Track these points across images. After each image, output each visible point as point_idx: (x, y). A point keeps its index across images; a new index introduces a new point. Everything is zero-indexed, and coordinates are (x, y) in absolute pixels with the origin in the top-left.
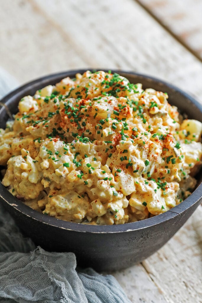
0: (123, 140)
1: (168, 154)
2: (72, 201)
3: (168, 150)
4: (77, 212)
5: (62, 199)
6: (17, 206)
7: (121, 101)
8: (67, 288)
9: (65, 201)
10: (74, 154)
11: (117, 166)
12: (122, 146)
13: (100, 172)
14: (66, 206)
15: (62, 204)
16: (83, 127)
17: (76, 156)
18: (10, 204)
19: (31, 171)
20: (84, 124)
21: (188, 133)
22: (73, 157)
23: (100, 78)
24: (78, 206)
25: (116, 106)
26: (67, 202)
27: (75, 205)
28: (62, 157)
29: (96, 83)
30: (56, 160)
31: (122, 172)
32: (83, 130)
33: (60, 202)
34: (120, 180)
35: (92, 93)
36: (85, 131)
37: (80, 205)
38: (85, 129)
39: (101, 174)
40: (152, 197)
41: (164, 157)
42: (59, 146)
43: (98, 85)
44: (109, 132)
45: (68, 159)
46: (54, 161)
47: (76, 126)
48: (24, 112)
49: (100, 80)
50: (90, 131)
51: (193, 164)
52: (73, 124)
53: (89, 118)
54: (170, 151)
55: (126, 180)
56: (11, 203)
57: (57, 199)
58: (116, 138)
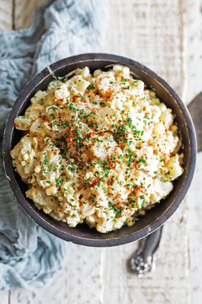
0: (98, 186)
1: (133, 198)
2: (46, 200)
3: (135, 196)
4: (46, 208)
5: (39, 196)
6: (10, 180)
7: (115, 153)
8: (23, 239)
9: (41, 198)
10: (61, 174)
11: (85, 198)
12: (94, 191)
13: (71, 198)
14: (39, 202)
15: (37, 199)
16: (79, 154)
17: (61, 175)
18: (6, 176)
19: (28, 164)
20: (81, 153)
21: (169, 173)
22: (58, 176)
23: (114, 121)
24: (48, 205)
25: (110, 155)
26: (42, 199)
27: (46, 204)
28: (51, 172)
29: (108, 123)
30: (46, 171)
31: (87, 204)
32: (79, 156)
33: (37, 197)
34: (83, 209)
35: (102, 129)
36: (79, 158)
37: (49, 205)
38: (80, 156)
39: (70, 200)
40: (102, 223)
41: (130, 197)
42: (54, 160)
43: (109, 125)
44: (90, 177)
45: (54, 177)
46: (44, 172)
47: (75, 150)
48: (56, 98)
49: (113, 122)
50: (83, 160)
51: (153, 203)
52: (74, 147)
53: (87, 151)
54: (136, 197)
55: (88, 209)
56: (8, 175)
57: (36, 194)
58: (95, 181)
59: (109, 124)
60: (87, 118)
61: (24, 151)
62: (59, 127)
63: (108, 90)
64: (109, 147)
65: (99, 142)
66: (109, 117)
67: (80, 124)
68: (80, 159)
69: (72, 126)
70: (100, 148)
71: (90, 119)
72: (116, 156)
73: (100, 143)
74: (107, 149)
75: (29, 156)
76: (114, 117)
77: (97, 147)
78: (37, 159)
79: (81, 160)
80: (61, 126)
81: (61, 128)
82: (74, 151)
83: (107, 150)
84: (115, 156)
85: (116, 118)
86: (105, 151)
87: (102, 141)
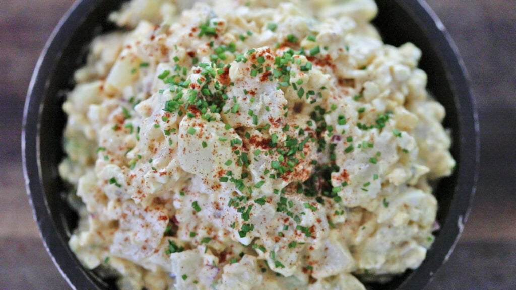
59: (212, 129)
60: (238, 178)
61: (395, 234)
62: (299, 215)
63: (151, 211)
64: (246, 92)
65: (257, 116)
66: (203, 139)
67: (262, 177)
68: (311, 125)
69: (276, 191)
70: (266, 103)
71: (237, 172)
72: (249, 67)
73: (256, 113)
74: (253, 93)
75: (395, 215)
76: (195, 131)
77: (268, 109)
78: (385, 200)
79: (311, 122)
80: (296, 213)
81: (296, 210)
82: (311, 147)
83: (254, 90)
84: (250, 70)
85: (194, 125)
86: (259, 91)
87: (251, 113)
